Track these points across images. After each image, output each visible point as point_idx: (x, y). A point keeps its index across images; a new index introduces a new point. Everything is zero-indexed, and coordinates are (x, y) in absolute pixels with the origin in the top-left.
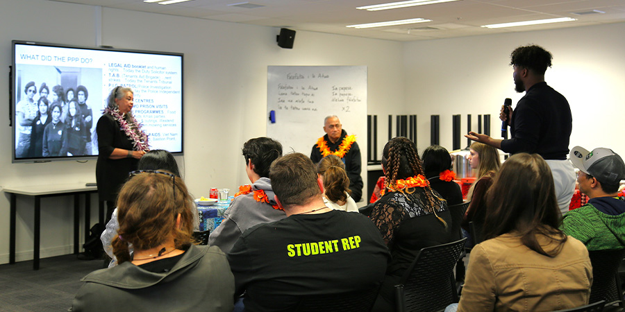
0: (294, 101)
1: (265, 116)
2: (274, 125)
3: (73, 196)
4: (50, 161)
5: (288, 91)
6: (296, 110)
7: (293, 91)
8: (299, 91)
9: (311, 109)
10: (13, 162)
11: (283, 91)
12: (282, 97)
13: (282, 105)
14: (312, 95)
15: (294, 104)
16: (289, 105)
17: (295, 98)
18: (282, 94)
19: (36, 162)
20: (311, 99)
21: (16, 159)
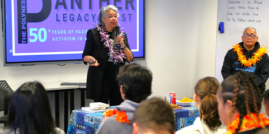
0: (241, 14)
1: (216, 27)
2: (223, 34)
3: (54, 94)
4: (34, 65)
5: (236, 5)
6: (242, 22)
7: (240, 5)
8: (246, 5)
9: (255, 21)
10: (4, 66)
11: (232, 5)
12: (231, 11)
13: (230, 17)
14: (257, 8)
15: (241, 17)
16: (236, 17)
17: (241, 11)
18: (231, 8)
19: (23, 65)
20: (256, 12)
21: (7, 63)
